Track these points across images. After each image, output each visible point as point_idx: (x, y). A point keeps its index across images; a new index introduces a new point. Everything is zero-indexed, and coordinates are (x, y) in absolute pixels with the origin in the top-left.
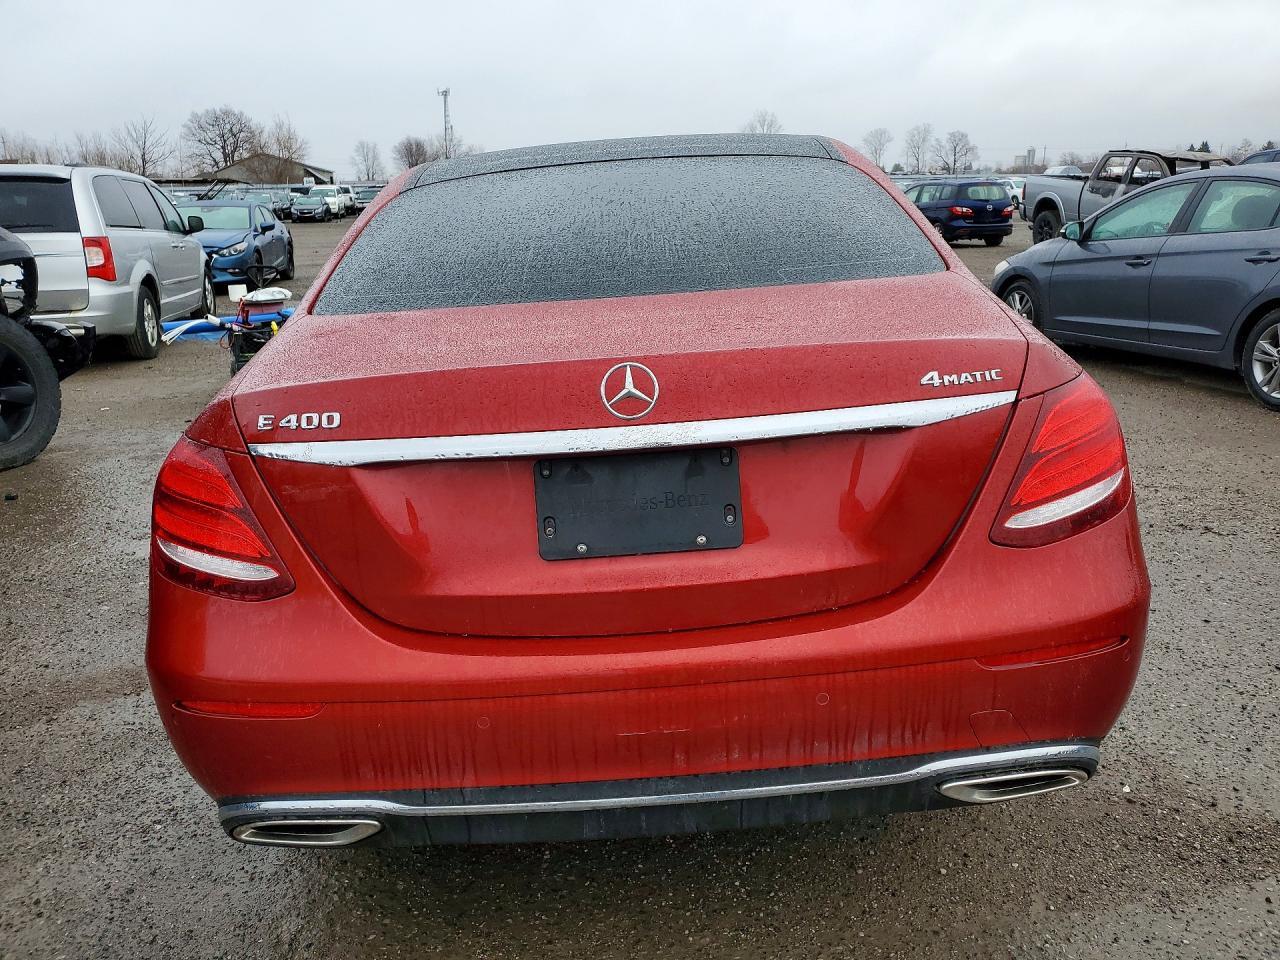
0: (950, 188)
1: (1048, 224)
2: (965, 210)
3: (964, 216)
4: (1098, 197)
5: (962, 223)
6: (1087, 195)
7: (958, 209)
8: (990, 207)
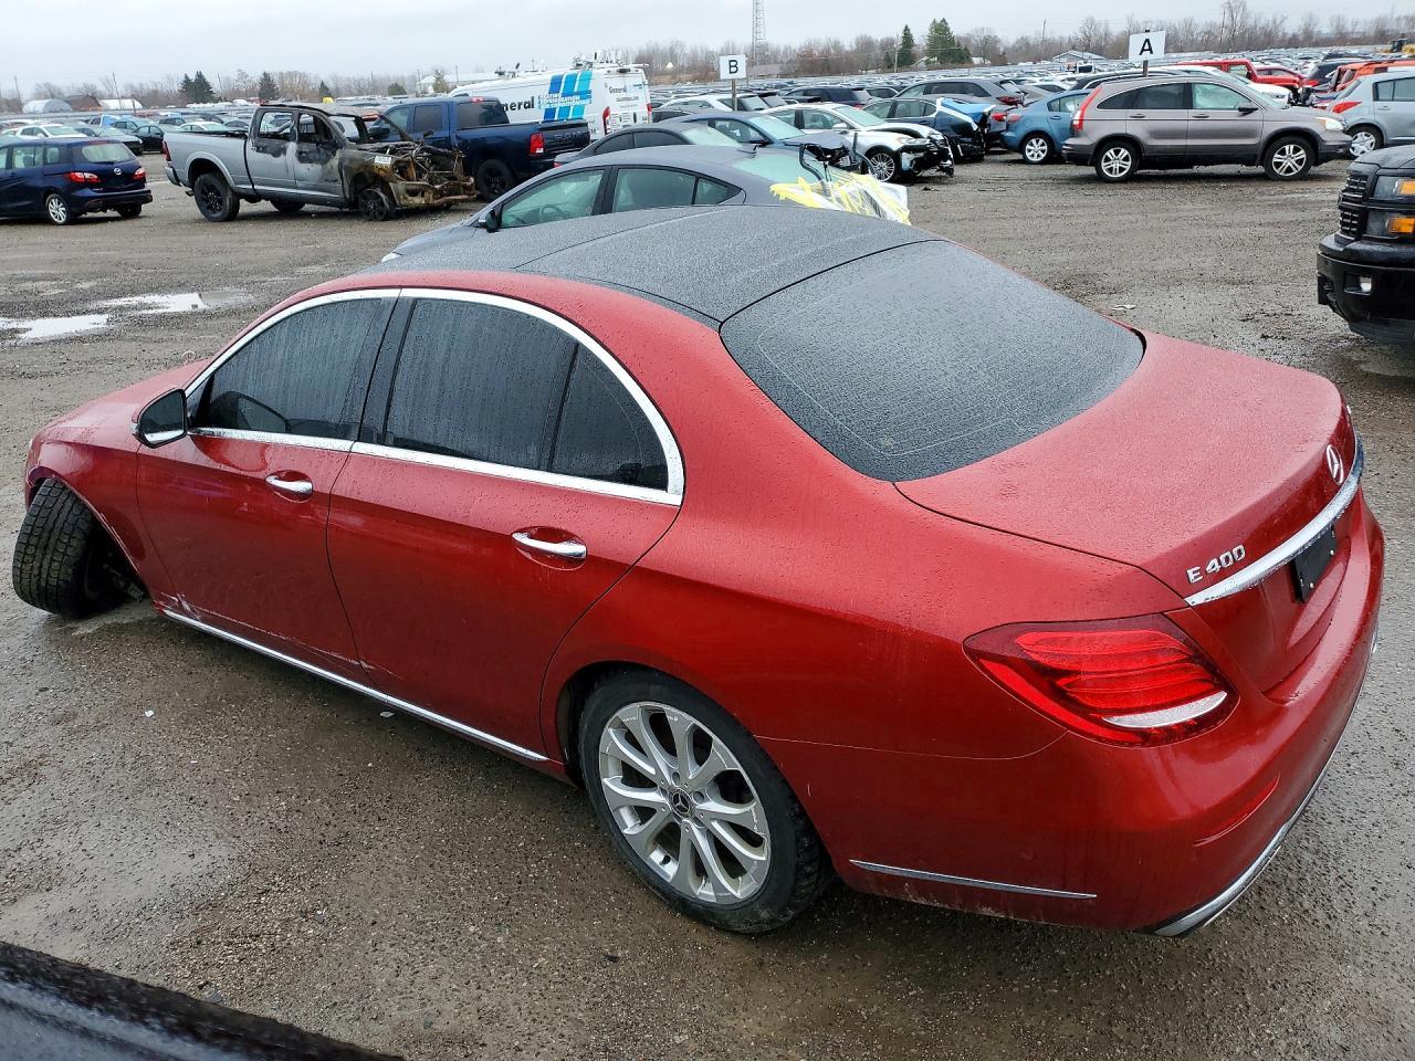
0: (56, 150)
1: (212, 188)
2: (87, 175)
3: (88, 184)
4: (268, 157)
5: (88, 192)
6: (253, 155)
7: (78, 174)
8: (118, 171)
